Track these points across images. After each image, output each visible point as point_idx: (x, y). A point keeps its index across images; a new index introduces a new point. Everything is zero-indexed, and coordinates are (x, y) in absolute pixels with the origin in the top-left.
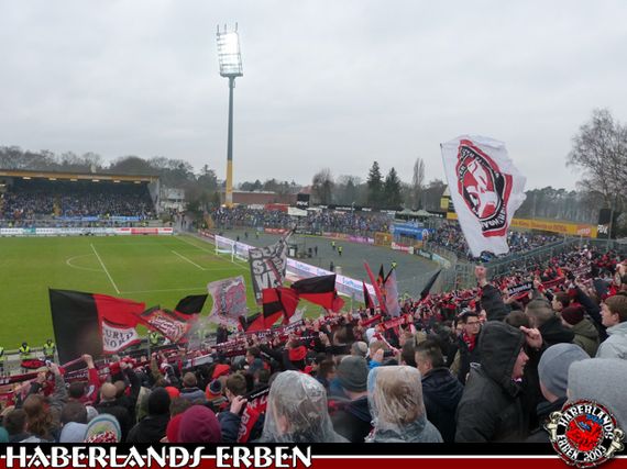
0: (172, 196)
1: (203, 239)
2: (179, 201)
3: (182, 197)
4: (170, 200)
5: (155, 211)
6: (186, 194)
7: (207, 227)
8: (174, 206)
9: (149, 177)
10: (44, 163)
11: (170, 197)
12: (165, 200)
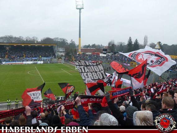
0: (61, 50)
1: (71, 65)
2: (63, 52)
3: (64, 51)
4: (60, 52)
5: (55, 56)
6: (65, 50)
7: (72, 61)
8: (62, 54)
9: (53, 44)
10: (20, 40)
11: (60, 51)
12: (59, 52)
